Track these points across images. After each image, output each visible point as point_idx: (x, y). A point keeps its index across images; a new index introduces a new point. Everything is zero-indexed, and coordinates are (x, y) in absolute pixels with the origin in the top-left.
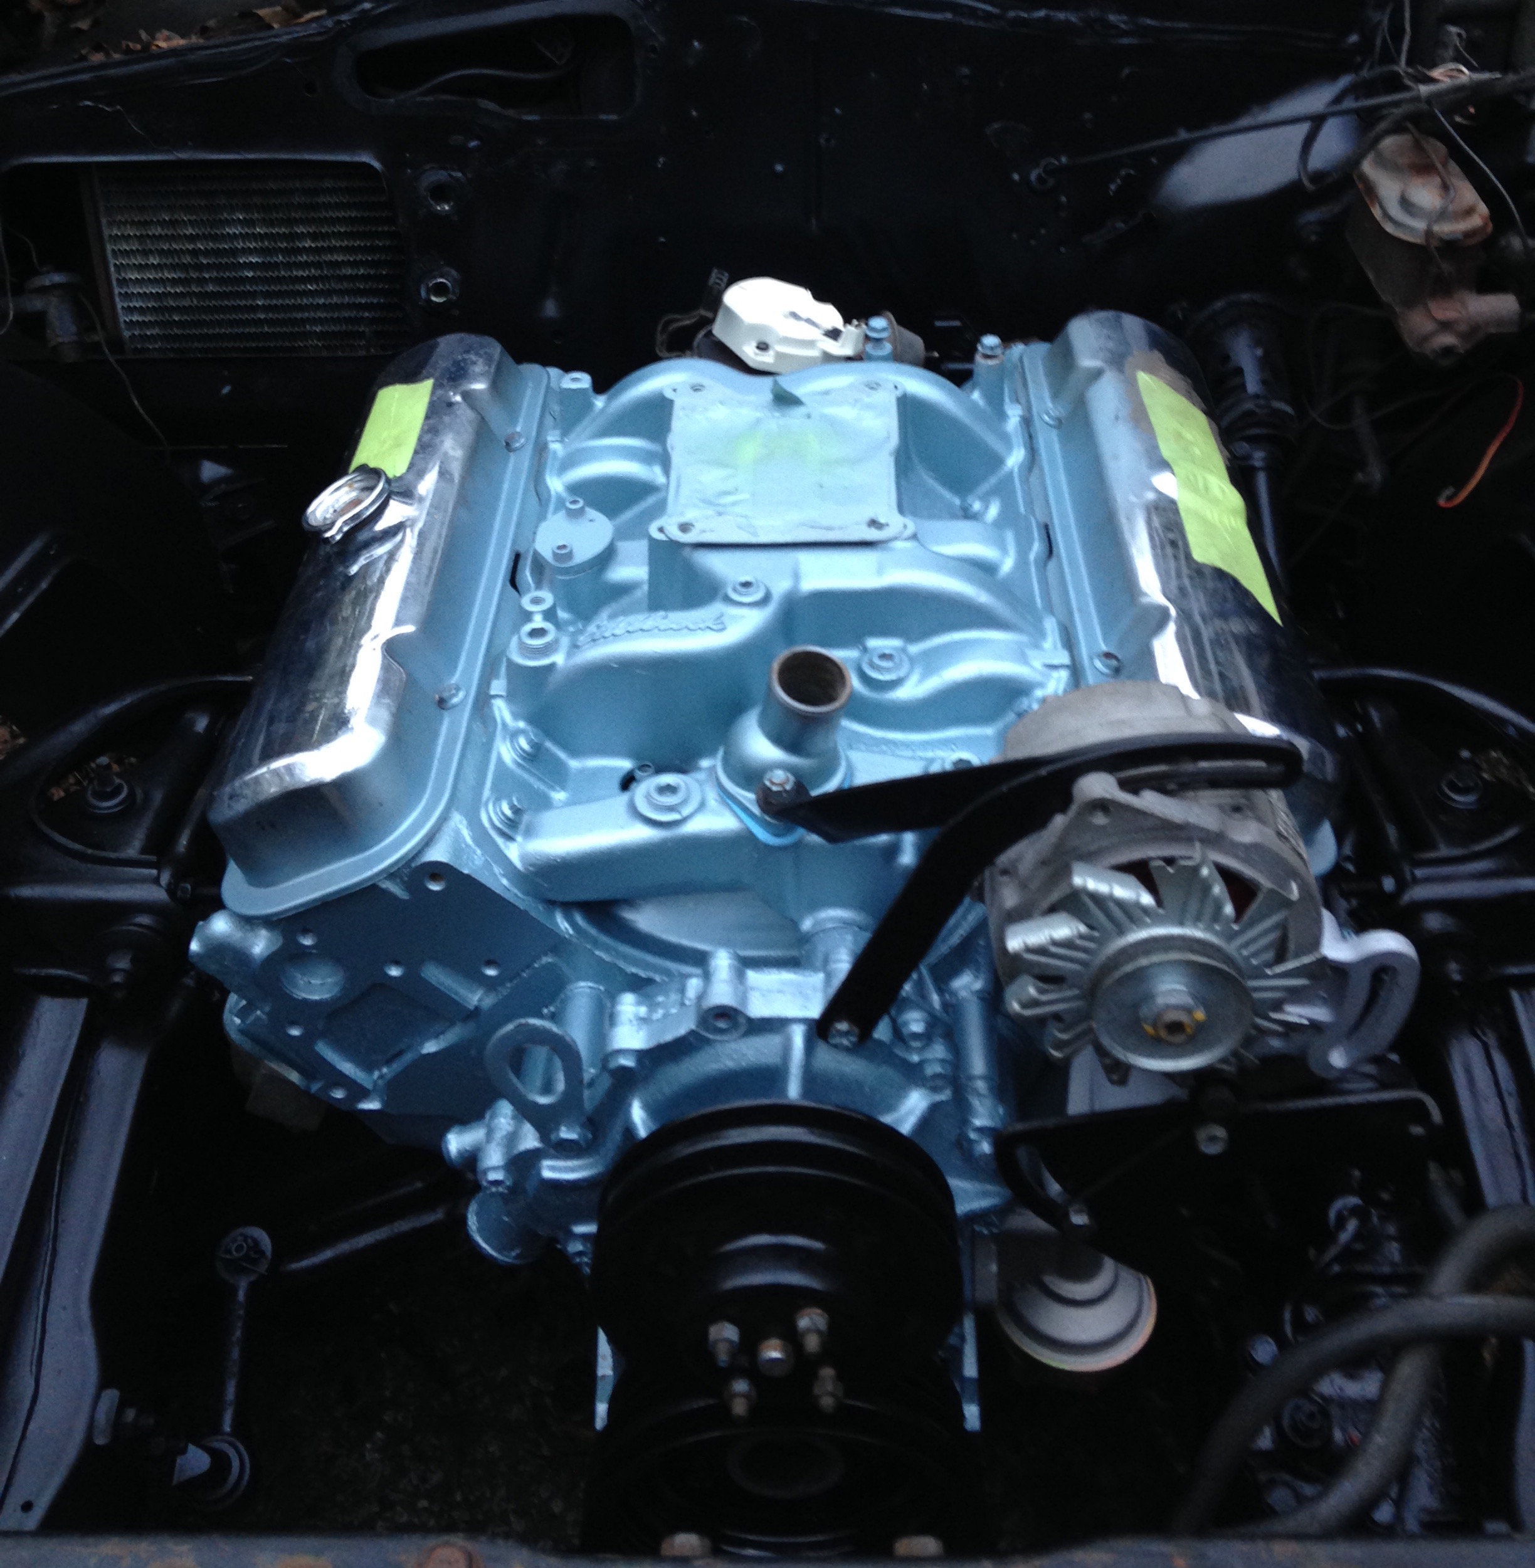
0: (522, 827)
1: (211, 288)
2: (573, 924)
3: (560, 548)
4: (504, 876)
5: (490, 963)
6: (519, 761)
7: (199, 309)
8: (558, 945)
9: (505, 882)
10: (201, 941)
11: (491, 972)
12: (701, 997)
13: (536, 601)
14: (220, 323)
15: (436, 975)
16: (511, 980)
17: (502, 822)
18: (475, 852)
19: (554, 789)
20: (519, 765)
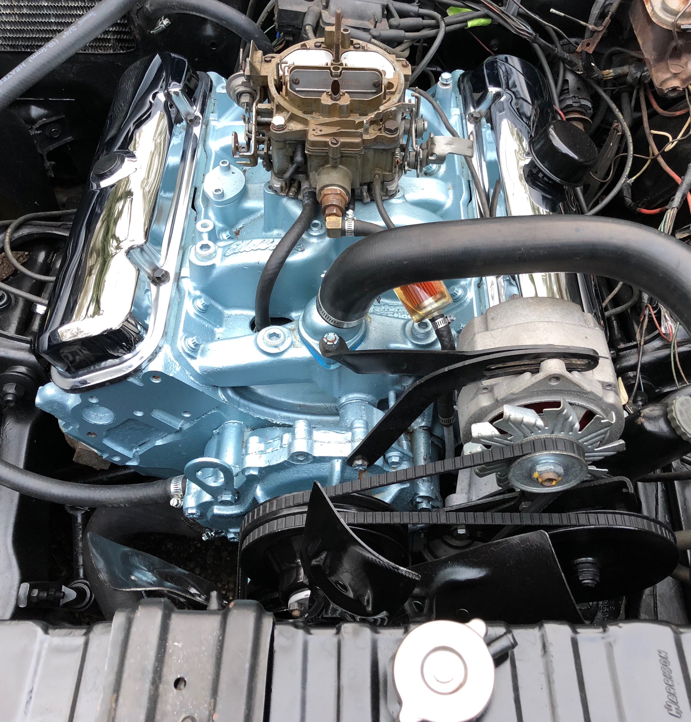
0: (200, 351)
1: (25, 11)
2: (227, 396)
3: (216, 191)
4: (191, 375)
5: (185, 412)
6: (197, 313)
7: (21, 23)
8: (219, 405)
9: (192, 378)
10: (40, 398)
11: (187, 415)
12: (290, 445)
13: (204, 226)
14: (32, 31)
15: (158, 415)
16: (197, 419)
17: (189, 350)
18: (175, 364)
19: (216, 327)
20: (197, 316)
